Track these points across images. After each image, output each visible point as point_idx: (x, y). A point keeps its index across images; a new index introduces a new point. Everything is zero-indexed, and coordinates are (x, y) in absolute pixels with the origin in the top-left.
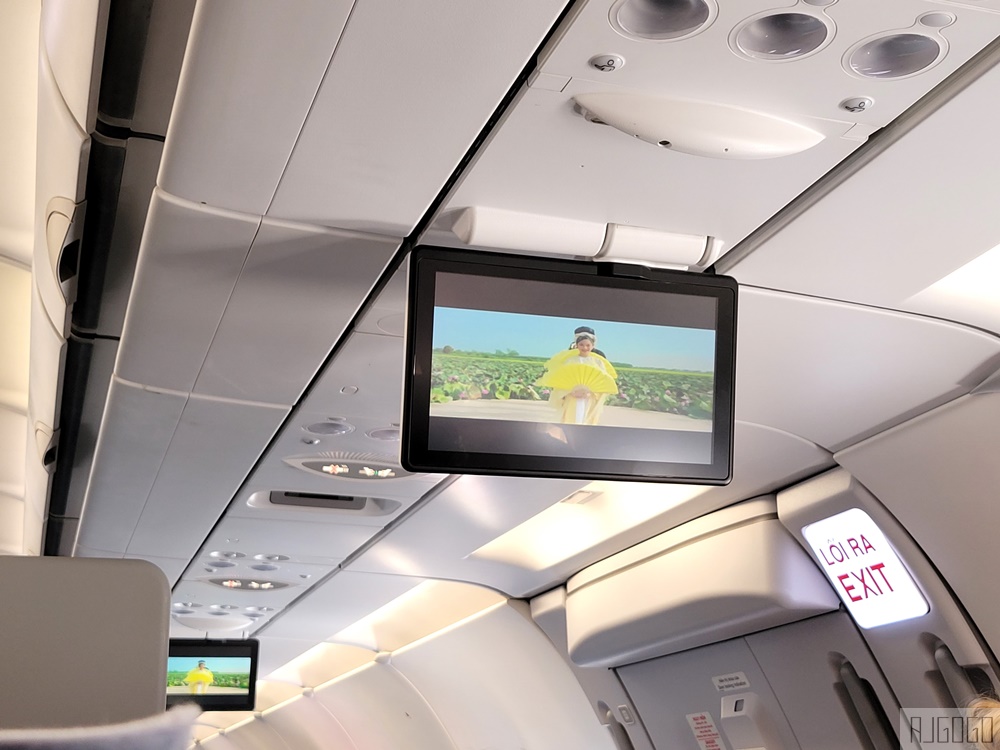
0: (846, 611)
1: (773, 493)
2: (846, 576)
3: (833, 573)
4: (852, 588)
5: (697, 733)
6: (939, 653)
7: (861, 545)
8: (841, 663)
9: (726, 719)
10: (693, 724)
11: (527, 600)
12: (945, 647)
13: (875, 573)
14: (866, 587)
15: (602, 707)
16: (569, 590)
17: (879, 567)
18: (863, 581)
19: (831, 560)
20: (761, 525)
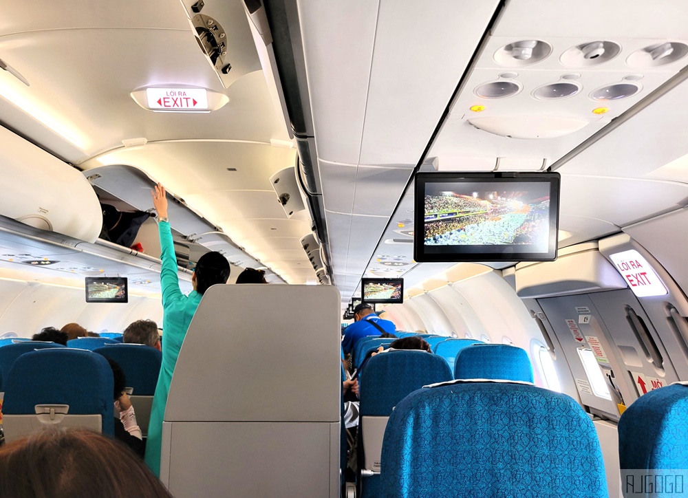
0: (630, 289)
1: (597, 240)
2: (629, 276)
3: (624, 274)
4: (632, 281)
5: (570, 327)
6: (672, 310)
7: (635, 264)
8: (628, 309)
9: (581, 324)
10: (568, 323)
11: (501, 270)
12: (674, 308)
13: (642, 276)
14: (638, 281)
15: (532, 312)
16: (517, 268)
17: (644, 274)
18: (637, 278)
19: (623, 269)
20: (592, 253)
